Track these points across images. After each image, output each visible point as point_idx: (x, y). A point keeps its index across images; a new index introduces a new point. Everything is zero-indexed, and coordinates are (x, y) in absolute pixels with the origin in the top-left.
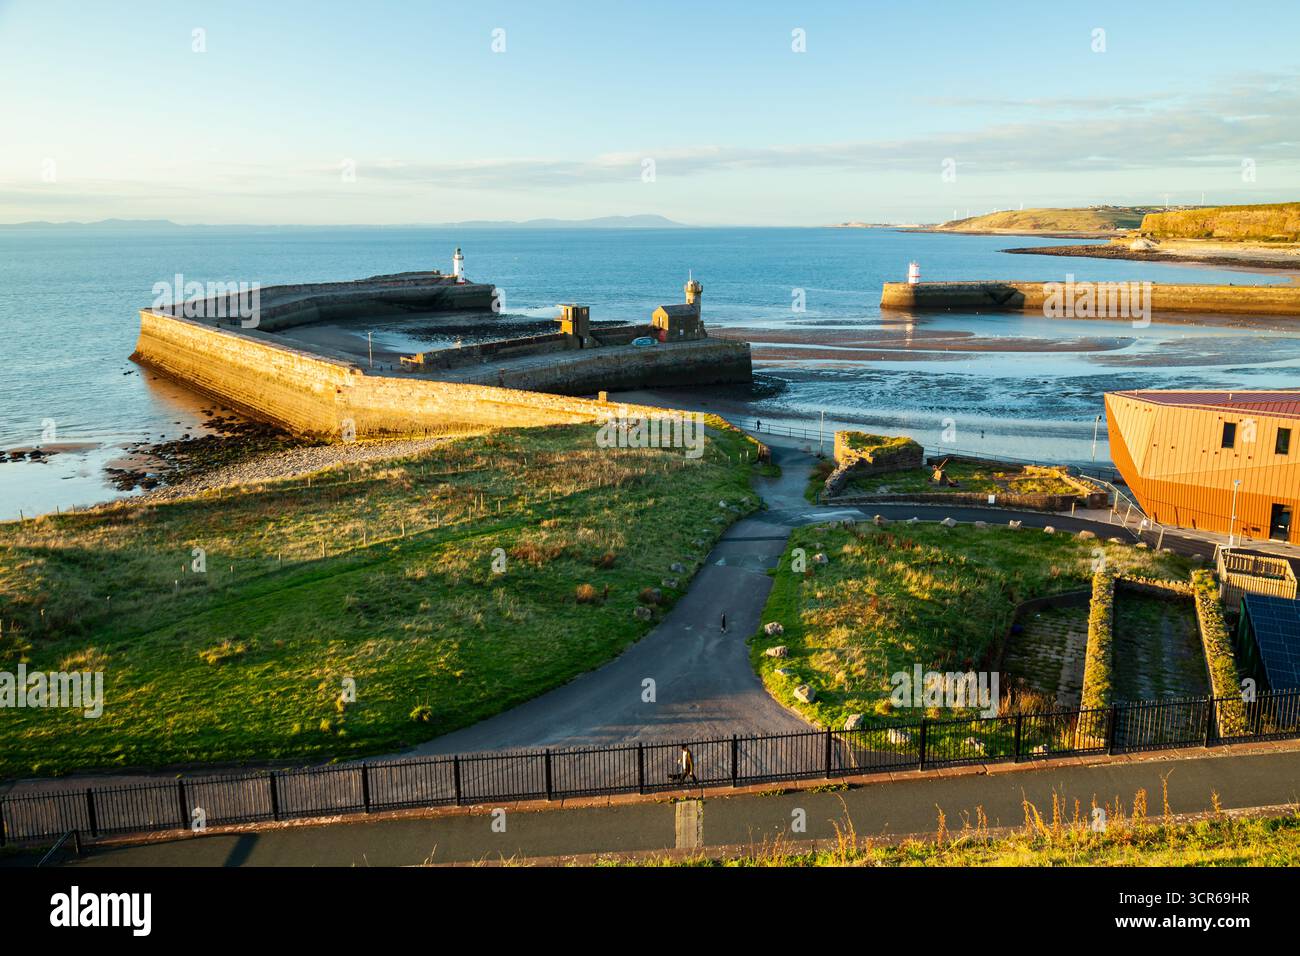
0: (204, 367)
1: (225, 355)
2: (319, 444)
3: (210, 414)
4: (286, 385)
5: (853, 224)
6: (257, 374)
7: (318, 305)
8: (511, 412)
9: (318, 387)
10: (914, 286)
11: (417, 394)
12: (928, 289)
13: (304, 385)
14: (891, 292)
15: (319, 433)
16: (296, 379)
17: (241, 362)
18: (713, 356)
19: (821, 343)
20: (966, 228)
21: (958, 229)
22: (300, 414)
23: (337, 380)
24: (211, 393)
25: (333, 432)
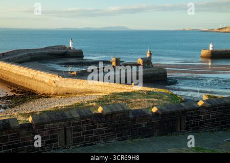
0: (5, 74)
1: (13, 71)
2: (48, 97)
3: (11, 88)
4: (35, 80)
5: (187, 29)
6: (25, 77)
7: (31, 55)
8: (105, 88)
9: (46, 81)
10: (212, 51)
11: (78, 83)
12: (216, 51)
13: (42, 80)
14: (204, 52)
15: (47, 94)
16: (39, 79)
17: (19, 73)
18: (156, 72)
19: (185, 68)
20: (224, 30)
21: (221, 31)
22: (41, 88)
23: (53, 79)
24: (9, 82)
25: (52, 94)
